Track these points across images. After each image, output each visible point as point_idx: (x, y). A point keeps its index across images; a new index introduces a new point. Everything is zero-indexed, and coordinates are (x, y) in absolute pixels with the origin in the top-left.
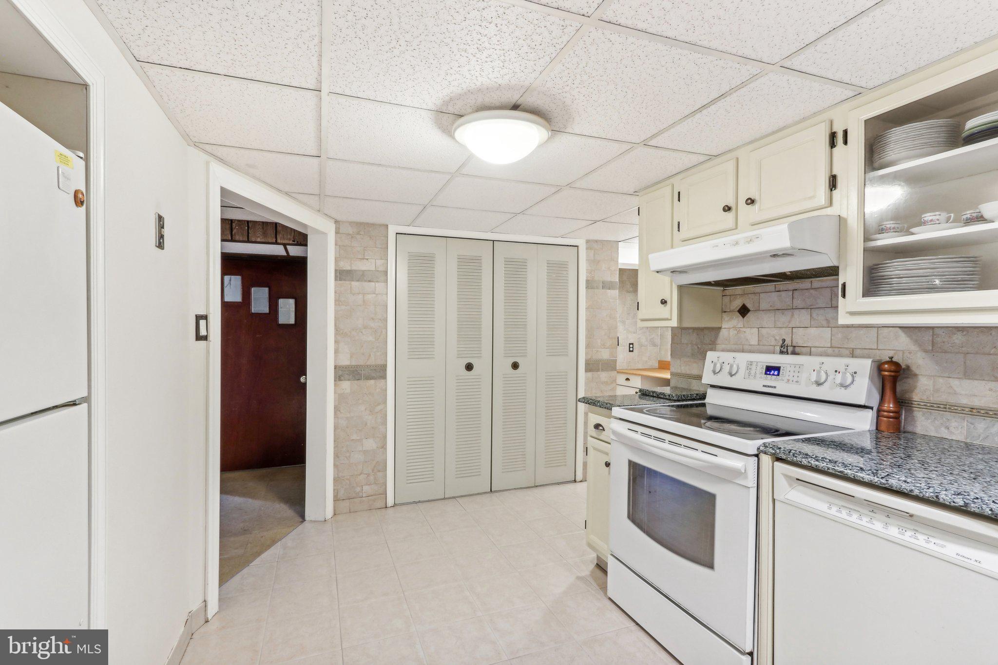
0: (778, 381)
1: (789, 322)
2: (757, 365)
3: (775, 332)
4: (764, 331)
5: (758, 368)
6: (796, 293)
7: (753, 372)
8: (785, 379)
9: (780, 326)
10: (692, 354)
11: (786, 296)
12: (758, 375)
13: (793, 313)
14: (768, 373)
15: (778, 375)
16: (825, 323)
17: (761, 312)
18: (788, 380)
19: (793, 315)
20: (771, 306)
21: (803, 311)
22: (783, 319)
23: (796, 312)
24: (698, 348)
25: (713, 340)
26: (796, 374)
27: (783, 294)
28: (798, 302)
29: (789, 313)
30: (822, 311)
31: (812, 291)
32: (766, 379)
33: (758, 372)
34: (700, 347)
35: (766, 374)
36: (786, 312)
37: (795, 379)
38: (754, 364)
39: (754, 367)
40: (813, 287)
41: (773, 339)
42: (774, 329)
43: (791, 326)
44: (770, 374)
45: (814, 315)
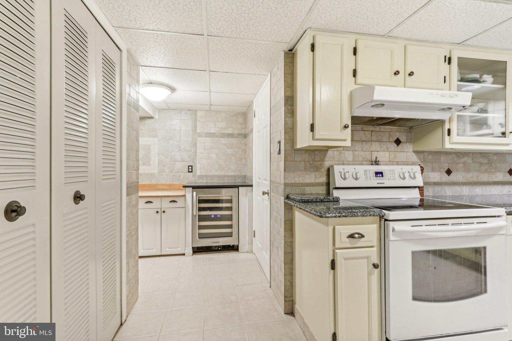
0: (384, 179)
1: (370, 148)
2: (369, 172)
3: (362, 153)
4: (356, 153)
5: (371, 174)
6: (373, 133)
7: (368, 176)
8: (387, 178)
9: (365, 150)
10: (305, 169)
11: (368, 134)
12: (372, 178)
13: (372, 143)
14: (376, 176)
15: (382, 176)
16: (386, 150)
17: (354, 142)
18: (389, 179)
19: (372, 145)
20: (360, 139)
21: (377, 143)
22: (366, 146)
23: (373, 143)
24: (310, 164)
25: (322, 158)
26: (392, 175)
27: (366, 132)
28: (374, 138)
29: (370, 143)
30: (385, 143)
31: (380, 133)
32: (377, 179)
33: (371, 176)
34: (311, 163)
35: (376, 177)
36: (368, 142)
37: (392, 178)
38: (368, 171)
39: (368, 173)
40: (381, 131)
41: (361, 158)
42: (362, 152)
43: (371, 150)
44: (377, 177)
45: (382, 145)
